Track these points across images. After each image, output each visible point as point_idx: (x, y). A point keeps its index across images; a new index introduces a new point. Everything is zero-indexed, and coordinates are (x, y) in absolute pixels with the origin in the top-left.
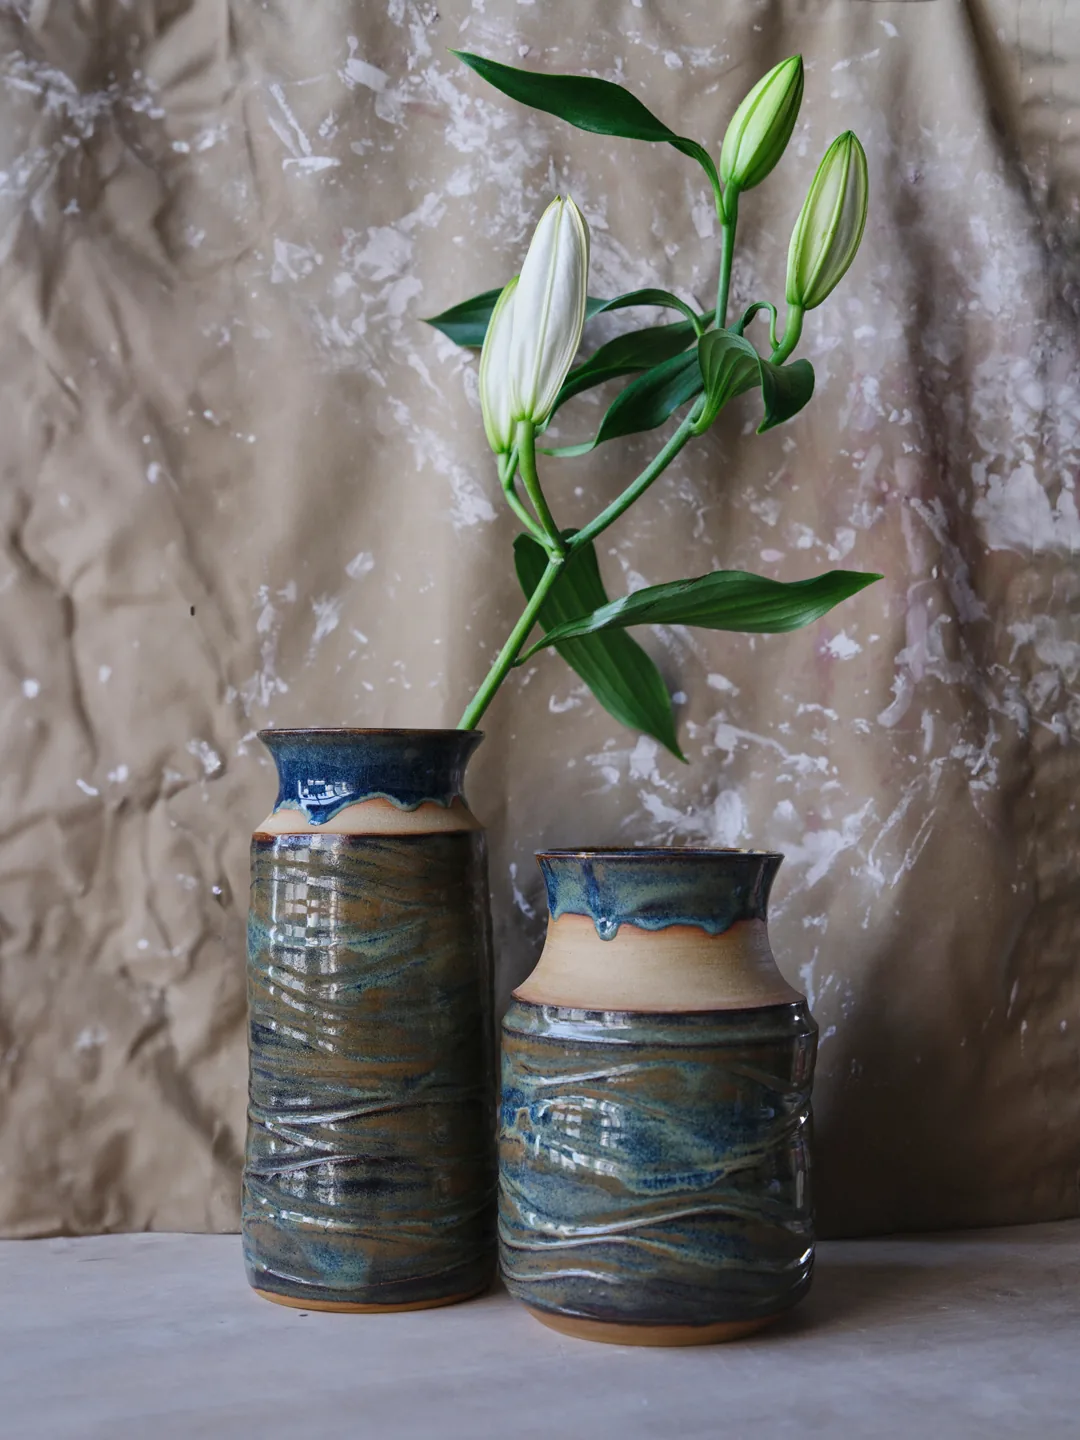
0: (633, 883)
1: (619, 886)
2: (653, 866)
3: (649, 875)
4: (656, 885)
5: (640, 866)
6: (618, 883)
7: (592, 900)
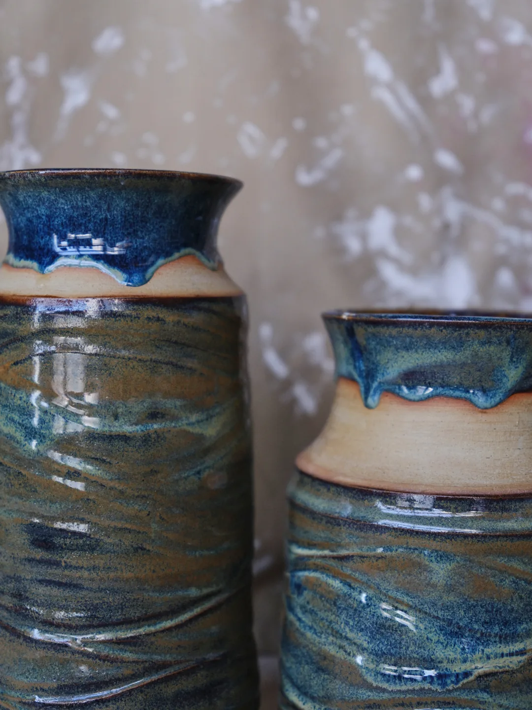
0: (393, 348)
1: (380, 351)
2: (411, 331)
3: (408, 340)
4: (416, 351)
5: (397, 329)
6: (378, 347)
7: (357, 364)
